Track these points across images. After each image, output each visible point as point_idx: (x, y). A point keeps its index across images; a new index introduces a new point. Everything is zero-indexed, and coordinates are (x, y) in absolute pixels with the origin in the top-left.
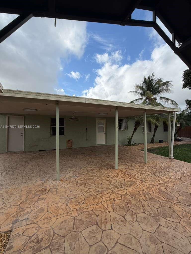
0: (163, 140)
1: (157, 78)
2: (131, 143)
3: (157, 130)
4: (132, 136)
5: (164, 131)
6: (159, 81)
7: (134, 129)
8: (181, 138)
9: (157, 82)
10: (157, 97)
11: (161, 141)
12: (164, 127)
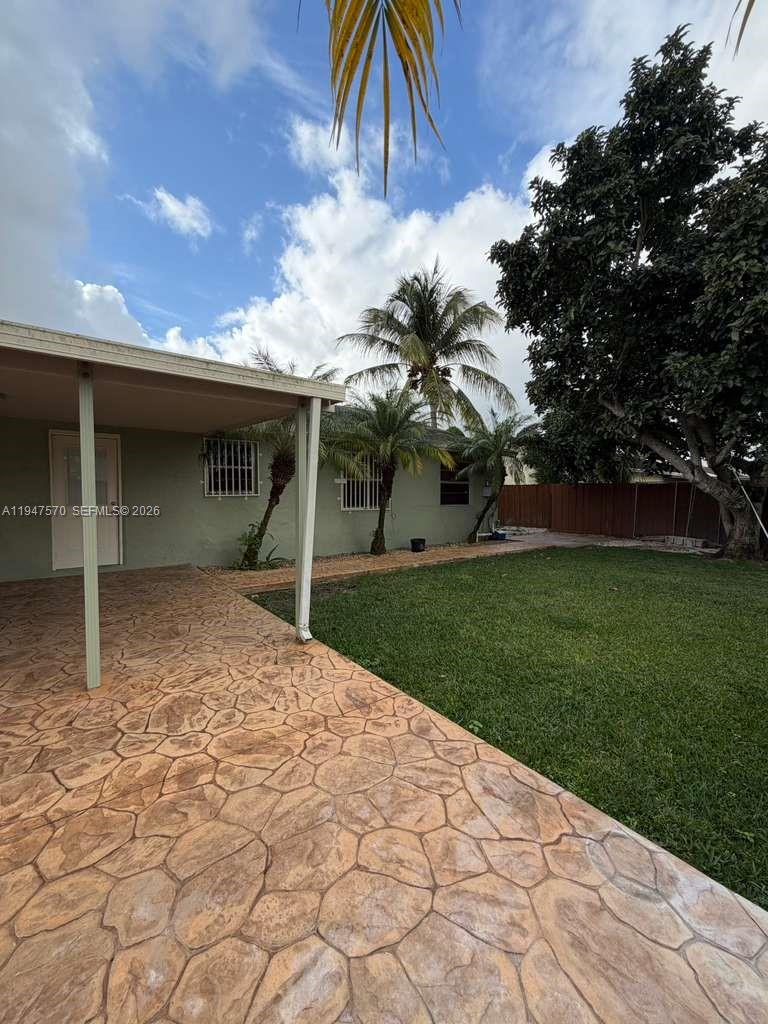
0: (424, 540)
1: (453, 288)
2: (261, 557)
3: (389, 496)
4: (265, 523)
5: (442, 503)
6: (458, 297)
7: (272, 493)
8: (507, 528)
9: (452, 300)
10: (451, 366)
11: (417, 545)
12: (442, 484)
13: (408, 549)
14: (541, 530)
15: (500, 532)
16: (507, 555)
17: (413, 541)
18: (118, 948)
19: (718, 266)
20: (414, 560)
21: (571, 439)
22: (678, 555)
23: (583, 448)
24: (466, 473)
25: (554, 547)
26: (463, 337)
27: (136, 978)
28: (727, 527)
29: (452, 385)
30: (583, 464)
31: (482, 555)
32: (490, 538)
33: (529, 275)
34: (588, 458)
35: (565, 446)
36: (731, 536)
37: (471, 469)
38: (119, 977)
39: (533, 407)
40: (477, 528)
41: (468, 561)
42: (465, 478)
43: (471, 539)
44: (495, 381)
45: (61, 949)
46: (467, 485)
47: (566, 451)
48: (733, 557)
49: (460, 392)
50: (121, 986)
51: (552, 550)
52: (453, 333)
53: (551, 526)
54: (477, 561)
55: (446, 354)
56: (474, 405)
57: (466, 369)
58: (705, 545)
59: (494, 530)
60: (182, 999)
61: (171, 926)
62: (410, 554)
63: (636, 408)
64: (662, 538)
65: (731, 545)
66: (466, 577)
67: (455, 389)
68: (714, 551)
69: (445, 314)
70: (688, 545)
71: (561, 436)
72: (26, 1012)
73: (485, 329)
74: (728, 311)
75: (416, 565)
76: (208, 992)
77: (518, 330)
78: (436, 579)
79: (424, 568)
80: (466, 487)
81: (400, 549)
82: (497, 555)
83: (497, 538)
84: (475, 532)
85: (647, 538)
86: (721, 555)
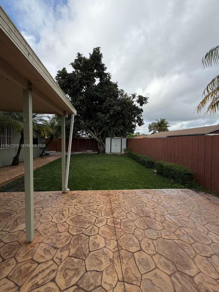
15: (48, 153)
18: (162, 237)
22: (88, 154)
27: (167, 235)
28: (99, 147)
36: (100, 149)
38: (167, 238)
40: (43, 152)
43: (41, 156)
45: (160, 246)
48: (101, 153)
50: (169, 237)
58: (93, 152)
60: (172, 230)
61: (158, 230)
64: (85, 151)
65: (101, 151)
68: (97, 152)
70: (90, 152)
72: (172, 250)
76: (171, 227)
85: (82, 151)
86: (99, 153)
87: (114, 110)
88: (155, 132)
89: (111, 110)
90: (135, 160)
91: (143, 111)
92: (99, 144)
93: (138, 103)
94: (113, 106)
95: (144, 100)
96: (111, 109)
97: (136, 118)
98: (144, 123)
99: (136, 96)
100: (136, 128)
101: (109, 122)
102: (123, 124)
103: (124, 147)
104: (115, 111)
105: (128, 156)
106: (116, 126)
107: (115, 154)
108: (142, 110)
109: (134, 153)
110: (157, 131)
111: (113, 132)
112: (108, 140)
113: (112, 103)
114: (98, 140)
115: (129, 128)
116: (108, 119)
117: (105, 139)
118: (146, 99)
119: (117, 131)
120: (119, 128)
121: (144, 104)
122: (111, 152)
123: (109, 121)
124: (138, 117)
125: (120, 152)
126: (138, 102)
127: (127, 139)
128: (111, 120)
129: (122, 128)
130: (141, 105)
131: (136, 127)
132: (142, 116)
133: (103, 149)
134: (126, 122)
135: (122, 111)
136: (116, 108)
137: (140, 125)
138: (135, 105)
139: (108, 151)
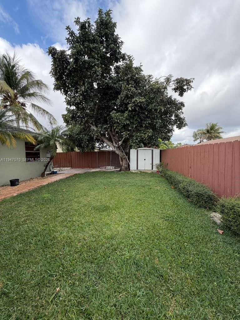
0: (18, 180)
6: (28, 74)
8: (57, 169)
9: (24, 74)
10: (26, 103)
11: (14, 183)
12: (26, 152)
13: (8, 185)
14: (69, 168)
15: (55, 171)
16: (61, 180)
17: (11, 181)
19: (126, 87)
20: (14, 191)
21: (81, 136)
22: (109, 172)
23: (85, 139)
24: (40, 147)
25: (76, 174)
26: (31, 91)
28: (121, 163)
29: (27, 111)
30: (85, 145)
31: (50, 182)
32: (51, 174)
33: (66, 67)
34: (87, 143)
35: (79, 138)
36: (122, 165)
37: (42, 146)
39: (65, 124)
40: (45, 170)
41: (44, 186)
42: (38, 150)
43: (43, 175)
44: (47, 113)
46: (39, 153)
47: (80, 140)
48: (124, 171)
49: (31, 114)
51: (76, 175)
52: (26, 88)
53: (72, 167)
54: (49, 185)
55: (23, 96)
56: (38, 121)
57: (33, 105)
58: (115, 168)
59: (52, 170)
62: (10, 188)
63: (101, 127)
64: (104, 167)
65: (123, 168)
66: (46, 195)
67: (29, 113)
68: (118, 169)
69: (22, 79)
70: (111, 168)
71: (77, 134)
73: (43, 90)
74: (127, 101)
75: (15, 195)
77: (59, 91)
78: (30, 200)
79: (20, 195)
80: (39, 154)
81: (3, 186)
82: (57, 181)
83: (54, 173)
84: (44, 172)
85: (101, 167)
86: (120, 170)
87: (134, 102)
88: (202, 141)
89: (129, 104)
90: (172, 183)
91: (184, 106)
92: (121, 158)
93: (176, 92)
94: (132, 97)
95: (186, 84)
96: (130, 102)
97: (173, 118)
98: (186, 124)
99: (173, 79)
100: (174, 133)
101: (128, 125)
102: (153, 127)
103: (157, 161)
104: (135, 105)
105: (162, 176)
106: (141, 130)
107: (144, 172)
108: (182, 104)
109: (169, 173)
110: (205, 140)
111: (136, 139)
112: (133, 152)
113: (130, 92)
114: (118, 153)
115: (162, 133)
116: (127, 119)
117: (129, 151)
118: (188, 82)
119: (143, 138)
120: (145, 134)
121: (185, 91)
122: (137, 168)
123: (128, 122)
124: (177, 116)
125: (151, 169)
126: (175, 90)
127: (161, 151)
128: (132, 121)
129: (150, 132)
130: (181, 94)
131: (174, 131)
132: (183, 113)
133: (126, 166)
134: (157, 123)
135: (148, 105)
136: (138, 100)
137: (179, 127)
138: (170, 97)
139: (133, 167)
